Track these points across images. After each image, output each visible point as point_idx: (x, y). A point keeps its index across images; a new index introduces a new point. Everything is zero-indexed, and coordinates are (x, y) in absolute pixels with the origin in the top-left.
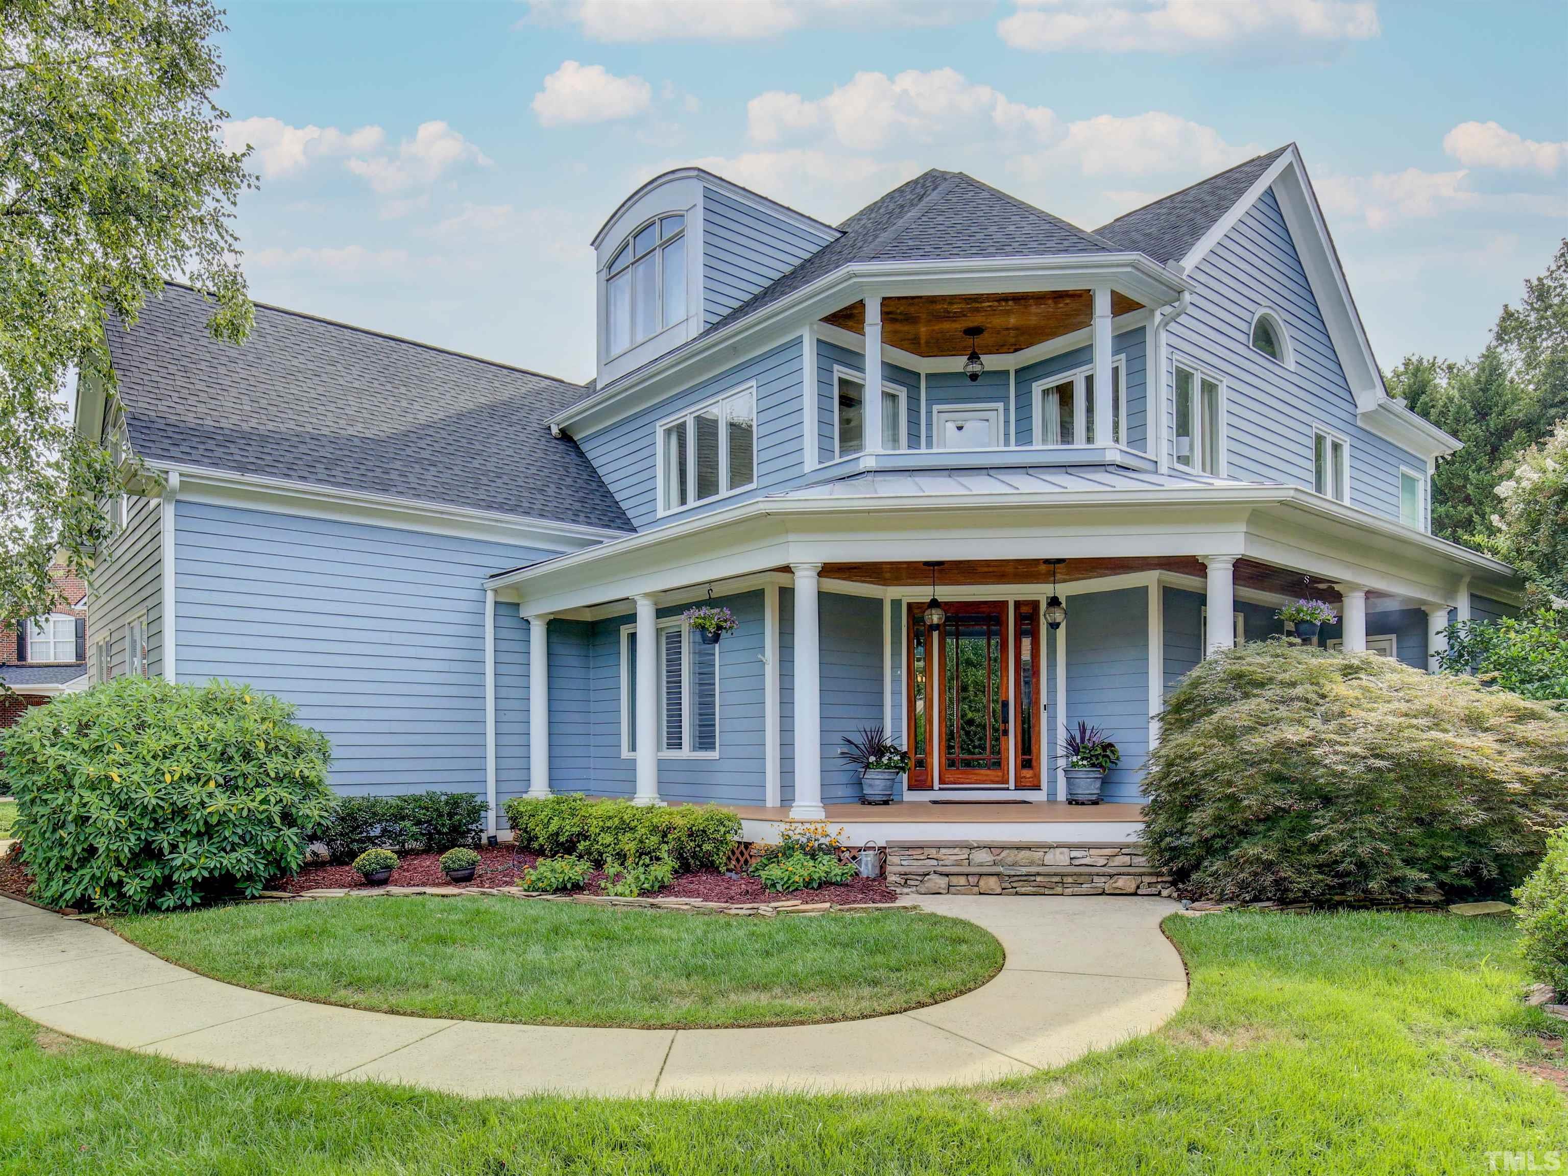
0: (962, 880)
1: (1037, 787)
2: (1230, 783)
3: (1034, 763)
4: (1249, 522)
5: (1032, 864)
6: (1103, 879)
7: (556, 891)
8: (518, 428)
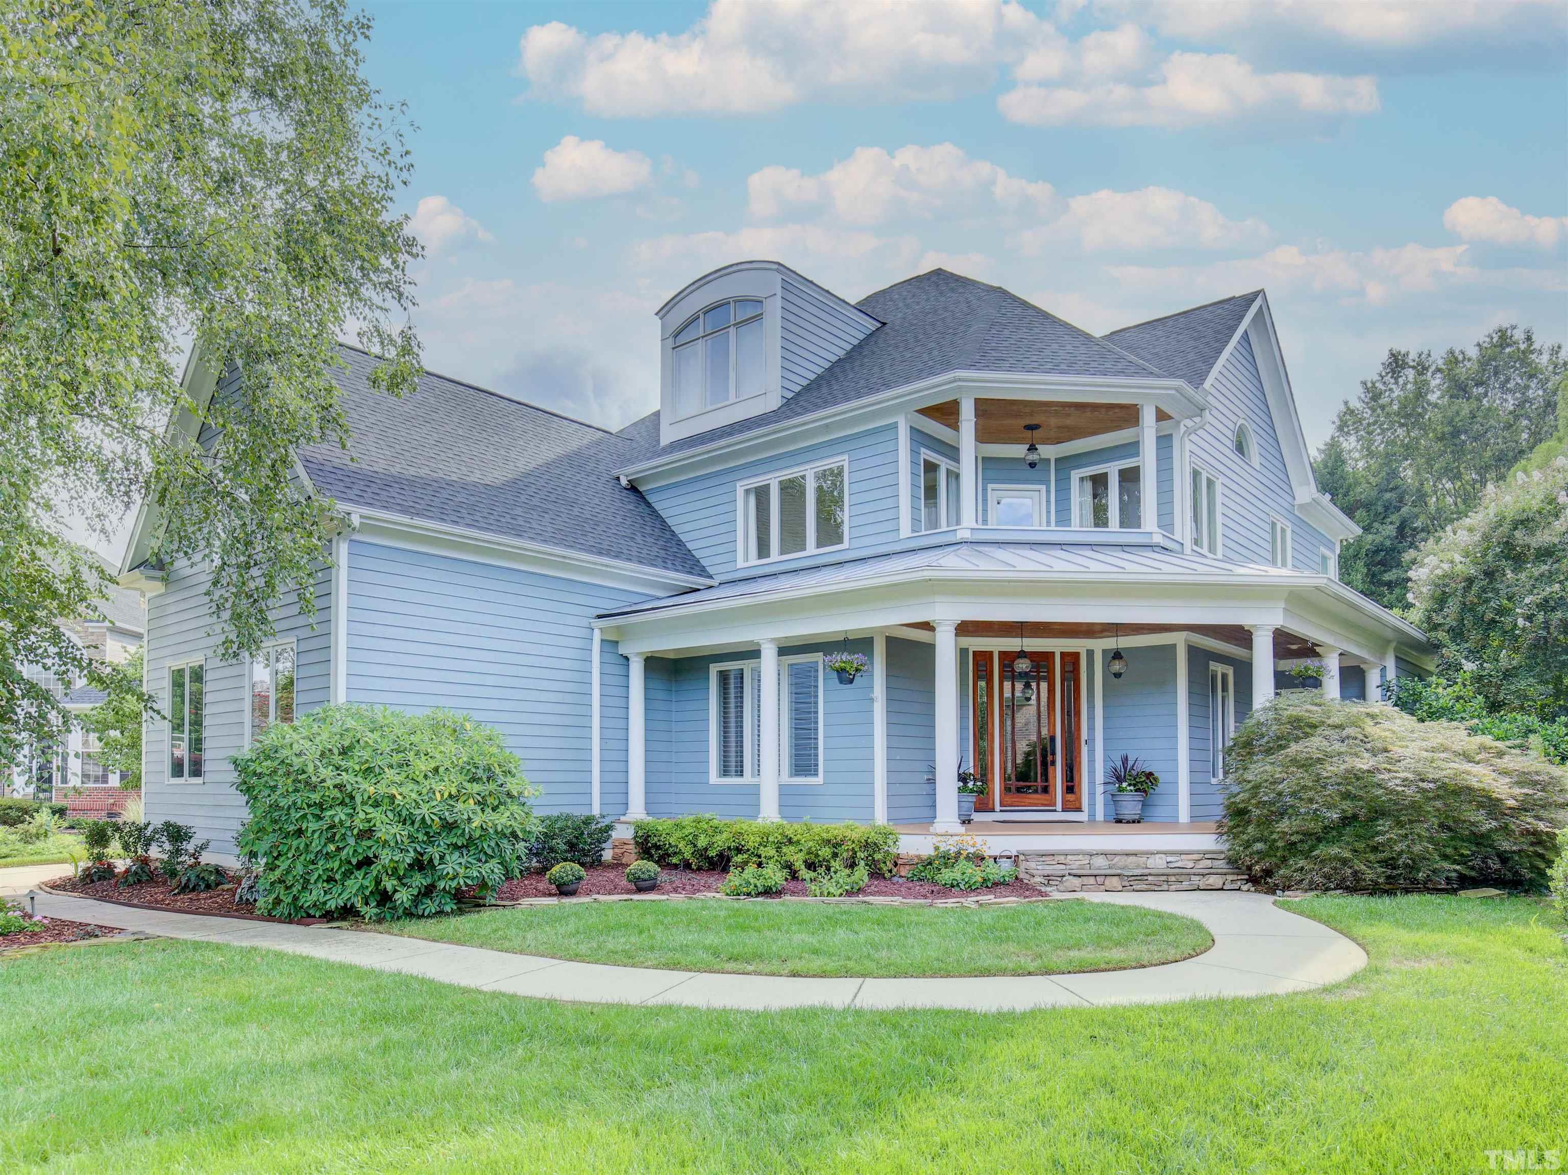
0: (1092, 880)
1: (1079, 809)
2: (1311, 801)
3: (1076, 789)
4: (1287, 601)
5: (1138, 867)
6: (1198, 878)
7: (759, 894)
8: (594, 478)
